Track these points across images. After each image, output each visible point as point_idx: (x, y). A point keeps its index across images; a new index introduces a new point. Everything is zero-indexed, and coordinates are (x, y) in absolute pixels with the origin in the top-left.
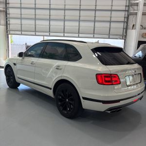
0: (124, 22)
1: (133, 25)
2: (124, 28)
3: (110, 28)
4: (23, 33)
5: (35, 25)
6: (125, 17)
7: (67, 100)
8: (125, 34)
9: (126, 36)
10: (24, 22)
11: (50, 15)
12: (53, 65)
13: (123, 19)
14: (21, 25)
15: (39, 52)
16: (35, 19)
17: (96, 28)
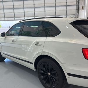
0: (76, 5)
1: (83, 7)
2: (76, 10)
3: (67, 10)
4: (6, 19)
5: (14, 13)
6: (76, 2)
7: (49, 74)
8: (77, 14)
9: (78, 15)
10: (6, 11)
11: (24, 5)
12: (32, 42)
13: (75, 3)
14: (4, 13)
15: (18, 31)
16: (14, 9)
17: (56, 12)
